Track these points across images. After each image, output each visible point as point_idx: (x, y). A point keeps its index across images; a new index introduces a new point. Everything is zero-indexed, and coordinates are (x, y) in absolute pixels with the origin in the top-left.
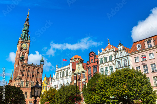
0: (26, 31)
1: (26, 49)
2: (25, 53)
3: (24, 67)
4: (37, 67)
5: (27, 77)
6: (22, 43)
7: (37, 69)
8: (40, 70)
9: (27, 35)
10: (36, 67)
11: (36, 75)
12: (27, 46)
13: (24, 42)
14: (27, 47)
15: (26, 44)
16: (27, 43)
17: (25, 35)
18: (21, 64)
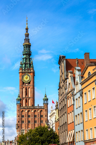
0: (26, 54)
1: (29, 83)
2: (29, 87)
3: (23, 111)
4: (39, 109)
5: (28, 124)
6: (23, 74)
7: (39, 111)
8: (44, 113)
9: (29, 61)
10: (37, 109)
11: (39, 119)
12: (30, 77)
13: (25, 73)
14: (30, 79)
15: (29, 75)
16: (28, 73)
17: (26, 61)
18: (18, 108)
